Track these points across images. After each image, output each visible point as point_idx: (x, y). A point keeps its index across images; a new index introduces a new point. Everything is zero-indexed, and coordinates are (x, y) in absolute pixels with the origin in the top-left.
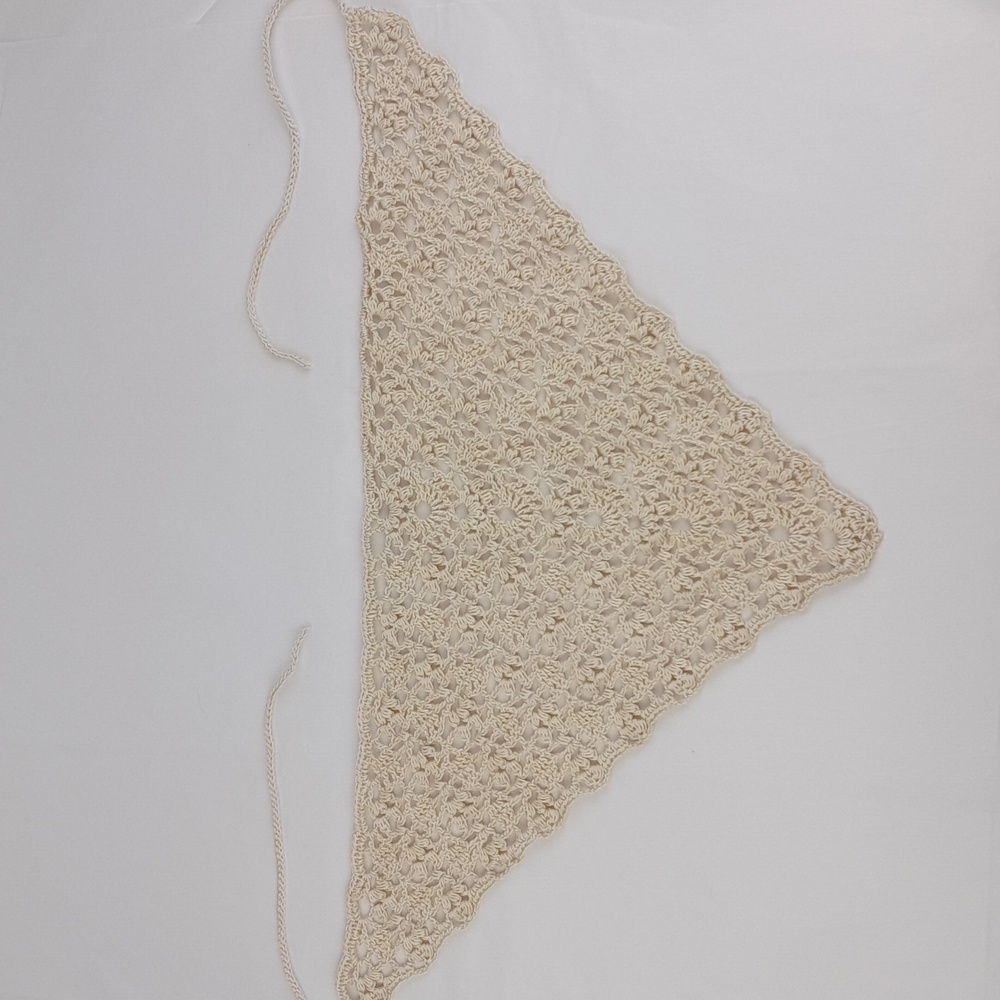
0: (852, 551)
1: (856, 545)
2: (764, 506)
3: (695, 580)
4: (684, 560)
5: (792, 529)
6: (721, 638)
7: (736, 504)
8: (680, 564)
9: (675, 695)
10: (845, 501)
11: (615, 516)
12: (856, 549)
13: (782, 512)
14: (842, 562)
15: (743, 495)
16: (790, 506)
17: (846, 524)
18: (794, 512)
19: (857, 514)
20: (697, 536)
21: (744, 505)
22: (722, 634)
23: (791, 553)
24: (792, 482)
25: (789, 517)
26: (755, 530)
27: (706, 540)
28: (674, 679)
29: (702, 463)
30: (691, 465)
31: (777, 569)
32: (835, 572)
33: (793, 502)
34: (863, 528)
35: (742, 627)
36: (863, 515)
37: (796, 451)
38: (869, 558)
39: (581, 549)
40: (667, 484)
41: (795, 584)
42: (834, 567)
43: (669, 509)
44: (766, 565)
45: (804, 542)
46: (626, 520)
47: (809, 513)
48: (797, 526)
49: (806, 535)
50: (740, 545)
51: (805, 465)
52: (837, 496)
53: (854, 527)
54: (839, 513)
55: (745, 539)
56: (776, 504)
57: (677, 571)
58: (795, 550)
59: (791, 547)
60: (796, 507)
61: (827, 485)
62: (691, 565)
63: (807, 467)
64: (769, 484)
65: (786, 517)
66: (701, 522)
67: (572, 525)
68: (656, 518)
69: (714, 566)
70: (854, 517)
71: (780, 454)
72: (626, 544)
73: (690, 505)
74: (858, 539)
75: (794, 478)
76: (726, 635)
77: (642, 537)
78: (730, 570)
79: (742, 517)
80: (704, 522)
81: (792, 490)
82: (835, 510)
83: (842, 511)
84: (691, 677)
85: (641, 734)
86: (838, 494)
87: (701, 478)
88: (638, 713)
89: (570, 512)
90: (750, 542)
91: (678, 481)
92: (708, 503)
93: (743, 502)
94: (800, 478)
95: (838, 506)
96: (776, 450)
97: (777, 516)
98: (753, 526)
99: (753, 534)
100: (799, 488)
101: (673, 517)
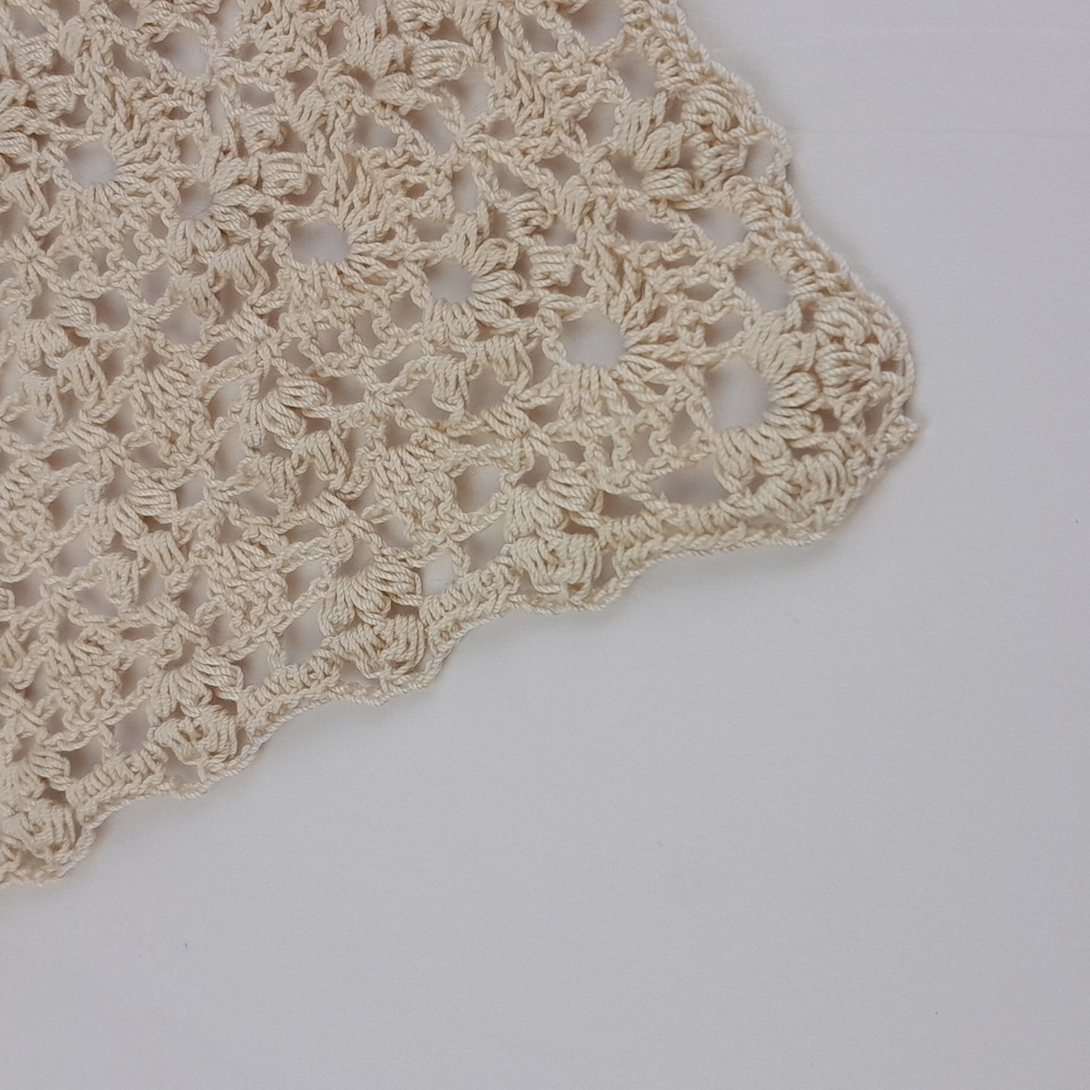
0: (798, 454)
1: (818, 438)
2: (573, 239)
3: (316, 425)
4: (294, 355)
5: (636, 336)
6: (339, 628)
7: (492, 211)
8: (281, 364)
9: (170, 760)
10: (827, 279)
11: (148, 169)
12: (814, 451)
13: (620, 273)
14: (756, 483)
15: (520, 188)
16: (650, 257)
17: (803, 356)
18: (658, 278)
19: (854, 333)
20: (350, 288)
21: (514, 218)
22: (345, 616)
23: (606, 412)
24: (682, 174)
25: (639, 293)
26: (525, 311)
27: (369, 304)
28: (178, 713)
29: (425, 47)
30: (392, 48)
31: (552, 454)
32: (721, 511)
33: (665, 247)
34: (858, 386)
35: (414, 611)
36: (872, 339)
37: (720, 69)
38: (849, 492)
39: (34, 245)
40: (310, 96)
41: (591, 519)
42: (726, 494)
43: (299, 182)
44: (525, 434)
45: (660, 389)
46: (173, 188)
47: (701, 293)
48: (655, 329)
49: (672, 366)
50: (465, 346)
51: (735, 123)
52: (807, 255)
53: (830, 374)
54: (794, 314)
55: (485, 330)
56: (608, 239)
57: (269, 382)
58: (623, 408)
59: (611, 395)
60: (668, 265)
61: (788, 211)
62: (314, 375)
63: (737, 132)
64: (606, 166)
65: (628, 291)
66: (379, 248)
67: (25, 166)
68: (255, 202)
69: (372, 394)
70: (839, 340)
71: (665, 69)
72: (149, 261)
73: (362, 184)
74: (829, 420)
75: (685, 163)
76: (357, 621)
77: (195, 251)
78: (421, 421)
79: (496, 256)
80: (385, 249)
81: (671, 203)
82: (787, 301)
83: (808, 314)
84: (227, 725)
85: (55, 848)
86: (815, 248)
87: (408, 101)
88: (61, 784)
89: (33, 126)
90: (495, 346)
91: (342, 94)
92: (414, 191)
93: (514, 208)
94: (705, 163)
95: (803, 290)
96: (655, 51)
97: (599, 280)
98: (521, 298)
99: (514, 322)
100: (696, 201)
101: (305, 210)
